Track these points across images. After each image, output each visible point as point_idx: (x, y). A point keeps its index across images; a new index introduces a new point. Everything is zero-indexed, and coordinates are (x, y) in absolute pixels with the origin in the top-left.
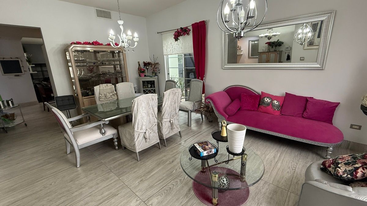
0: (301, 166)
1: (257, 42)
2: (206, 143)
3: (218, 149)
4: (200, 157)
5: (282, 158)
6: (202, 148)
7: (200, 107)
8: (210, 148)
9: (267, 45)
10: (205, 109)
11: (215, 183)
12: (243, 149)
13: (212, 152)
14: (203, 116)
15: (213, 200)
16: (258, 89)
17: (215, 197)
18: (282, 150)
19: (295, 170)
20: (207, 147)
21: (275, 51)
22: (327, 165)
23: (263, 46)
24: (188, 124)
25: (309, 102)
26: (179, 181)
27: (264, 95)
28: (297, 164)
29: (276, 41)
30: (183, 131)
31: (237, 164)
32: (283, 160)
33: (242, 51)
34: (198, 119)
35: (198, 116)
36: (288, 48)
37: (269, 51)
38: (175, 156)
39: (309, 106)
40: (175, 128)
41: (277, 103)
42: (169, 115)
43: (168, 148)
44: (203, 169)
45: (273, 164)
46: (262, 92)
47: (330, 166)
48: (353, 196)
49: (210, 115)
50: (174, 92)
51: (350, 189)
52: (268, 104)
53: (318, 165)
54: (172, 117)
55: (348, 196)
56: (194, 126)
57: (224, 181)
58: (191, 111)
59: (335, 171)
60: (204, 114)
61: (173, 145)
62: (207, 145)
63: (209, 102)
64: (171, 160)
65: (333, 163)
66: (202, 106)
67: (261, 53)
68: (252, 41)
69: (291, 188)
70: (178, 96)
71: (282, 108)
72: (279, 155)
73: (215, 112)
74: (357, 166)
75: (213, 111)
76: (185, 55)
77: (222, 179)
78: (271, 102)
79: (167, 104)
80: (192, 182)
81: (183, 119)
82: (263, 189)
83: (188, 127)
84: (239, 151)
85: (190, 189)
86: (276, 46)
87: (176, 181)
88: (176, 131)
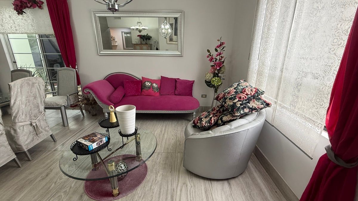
0: (180, 132)
1: (129, 35)
2: (94, 135)
3: (109, 136)
4: (89, 152)
5: (167, 130)
6: (90, 141)
7: (77, 101)
8: (99, 138)
9: (139, 37)
10: (85, 101)
11: (112, 172)
12: (135, 129)
13: (102, 142)
14: (84, 111)
15: (113, 191)
16: (138, 75)
17: (115, 188)
18: (166, 124)
19: (177, 135)
20: (95, 138)
21: (146, 44)
22: (196, 122)
23: (135, 39)
24: (64, 124)
25: (178, 82)
26: (62, 194)
27: (145, 80)
28: (177, 131)
29: (146, 35)
30: (57, 134)
31: (131, 148)
32: (168, 131)
33: (116, 41)
34: (77, 116)
35: (77, 112)
36: (156, 42)
37: (141, 44)
38: (51, 167)
39: (178, 85)
40: (42, 132)
41: (156, 86)
42: (28, 116)
43: (35, 161)
44: (95, 166)
45: (161, 136)
46: (142, 78)
47: (197, 123)
48: (213, 136)
49: (93, 108)
50: (30, 83)
51: (210, 132)
52: (149, 87)
53: (191, 124)
54: (33, 117)
55: (211, 136)
56: (72, 125)
57: (121, 167)
58: (66, 108)
59: (201, 124)
60: (84, 109)
61: (44, 155)
62: (96, 136)
63: (88, 92)
64: (44, 175)
65: (199, 120)
66: (80, 100)
67: (135, 44)
68: (125, 33)
69: (177, 150)
70: (40, 87)
71: (160, 89)
72: (164, 128)
73: (98, 102)
74: (211, 116)
75: (95, 103)
76: (41, 36)
77: (119, 166)
78: (152, 85)
79: (21, 100)
80: (82, 187)
81: (54, 120)
82: (157, 159)
83: (64, 127)
84: (132, 131)
85: (81, 196)
86: (146, 39)
87: (59, 196)
88: (44, 136)
